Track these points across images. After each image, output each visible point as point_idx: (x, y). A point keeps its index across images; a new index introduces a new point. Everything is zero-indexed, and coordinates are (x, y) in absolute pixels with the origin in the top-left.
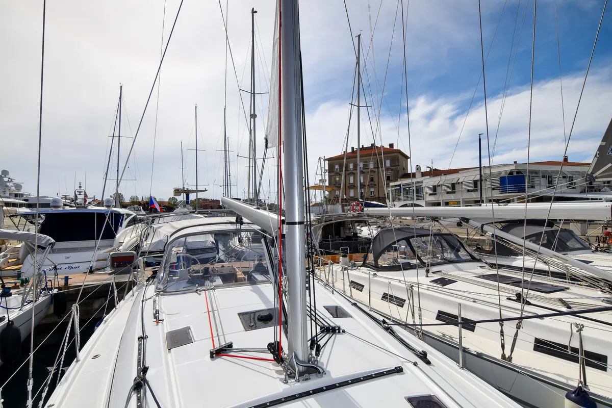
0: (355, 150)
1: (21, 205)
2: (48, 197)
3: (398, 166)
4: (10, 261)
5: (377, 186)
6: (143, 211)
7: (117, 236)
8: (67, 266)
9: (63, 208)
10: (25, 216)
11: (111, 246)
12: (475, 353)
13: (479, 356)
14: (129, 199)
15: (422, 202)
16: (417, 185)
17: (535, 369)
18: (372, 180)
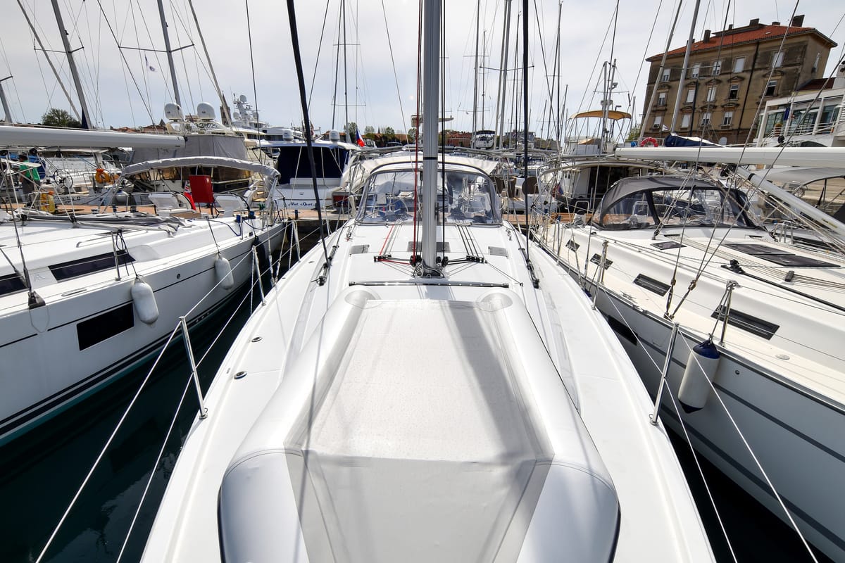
0: (711, 36)
1: (261, 137)
2: (283, 128)
3: (799, 64)
4: (258, 193)
5: (741, 108)
6: (376, 147)
7: (344, 174)
8: (302, 202)
9: (294, 141)
10: (264, 149)
11: (338, 185)
12: (642, 311)
13: (645, 313)
14: (364, 130)
15: (827, 140)
16: (828, 104)
17: (691, 329)
18: (733, 95)
